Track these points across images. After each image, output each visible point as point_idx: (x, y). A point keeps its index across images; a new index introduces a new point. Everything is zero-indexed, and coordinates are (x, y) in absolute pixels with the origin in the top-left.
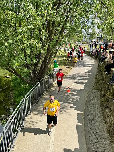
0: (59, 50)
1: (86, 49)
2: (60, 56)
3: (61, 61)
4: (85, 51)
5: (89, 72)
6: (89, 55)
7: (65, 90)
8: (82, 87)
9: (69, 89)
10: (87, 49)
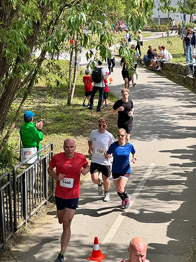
0: (45, 62)
1: (168, 57)
2: (49, 91)
3: (58, 114)
4: (162, 63)
5: (188, 161)
6: (185, 83)
7: (82, 252)
8: (158, 233)
9: (97, 248)
10: (174, 56)
